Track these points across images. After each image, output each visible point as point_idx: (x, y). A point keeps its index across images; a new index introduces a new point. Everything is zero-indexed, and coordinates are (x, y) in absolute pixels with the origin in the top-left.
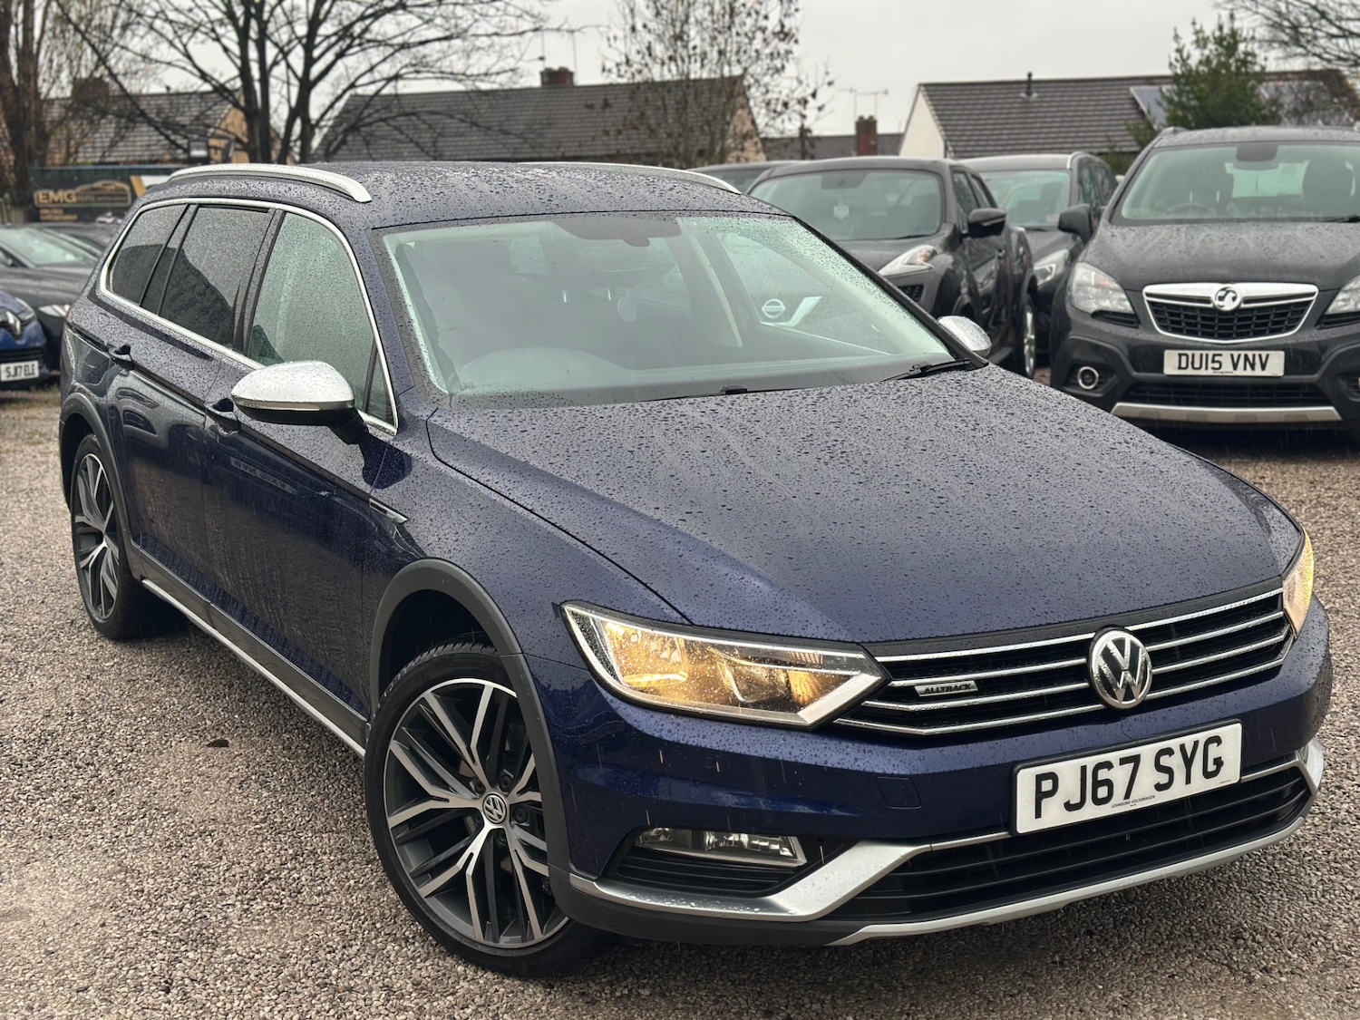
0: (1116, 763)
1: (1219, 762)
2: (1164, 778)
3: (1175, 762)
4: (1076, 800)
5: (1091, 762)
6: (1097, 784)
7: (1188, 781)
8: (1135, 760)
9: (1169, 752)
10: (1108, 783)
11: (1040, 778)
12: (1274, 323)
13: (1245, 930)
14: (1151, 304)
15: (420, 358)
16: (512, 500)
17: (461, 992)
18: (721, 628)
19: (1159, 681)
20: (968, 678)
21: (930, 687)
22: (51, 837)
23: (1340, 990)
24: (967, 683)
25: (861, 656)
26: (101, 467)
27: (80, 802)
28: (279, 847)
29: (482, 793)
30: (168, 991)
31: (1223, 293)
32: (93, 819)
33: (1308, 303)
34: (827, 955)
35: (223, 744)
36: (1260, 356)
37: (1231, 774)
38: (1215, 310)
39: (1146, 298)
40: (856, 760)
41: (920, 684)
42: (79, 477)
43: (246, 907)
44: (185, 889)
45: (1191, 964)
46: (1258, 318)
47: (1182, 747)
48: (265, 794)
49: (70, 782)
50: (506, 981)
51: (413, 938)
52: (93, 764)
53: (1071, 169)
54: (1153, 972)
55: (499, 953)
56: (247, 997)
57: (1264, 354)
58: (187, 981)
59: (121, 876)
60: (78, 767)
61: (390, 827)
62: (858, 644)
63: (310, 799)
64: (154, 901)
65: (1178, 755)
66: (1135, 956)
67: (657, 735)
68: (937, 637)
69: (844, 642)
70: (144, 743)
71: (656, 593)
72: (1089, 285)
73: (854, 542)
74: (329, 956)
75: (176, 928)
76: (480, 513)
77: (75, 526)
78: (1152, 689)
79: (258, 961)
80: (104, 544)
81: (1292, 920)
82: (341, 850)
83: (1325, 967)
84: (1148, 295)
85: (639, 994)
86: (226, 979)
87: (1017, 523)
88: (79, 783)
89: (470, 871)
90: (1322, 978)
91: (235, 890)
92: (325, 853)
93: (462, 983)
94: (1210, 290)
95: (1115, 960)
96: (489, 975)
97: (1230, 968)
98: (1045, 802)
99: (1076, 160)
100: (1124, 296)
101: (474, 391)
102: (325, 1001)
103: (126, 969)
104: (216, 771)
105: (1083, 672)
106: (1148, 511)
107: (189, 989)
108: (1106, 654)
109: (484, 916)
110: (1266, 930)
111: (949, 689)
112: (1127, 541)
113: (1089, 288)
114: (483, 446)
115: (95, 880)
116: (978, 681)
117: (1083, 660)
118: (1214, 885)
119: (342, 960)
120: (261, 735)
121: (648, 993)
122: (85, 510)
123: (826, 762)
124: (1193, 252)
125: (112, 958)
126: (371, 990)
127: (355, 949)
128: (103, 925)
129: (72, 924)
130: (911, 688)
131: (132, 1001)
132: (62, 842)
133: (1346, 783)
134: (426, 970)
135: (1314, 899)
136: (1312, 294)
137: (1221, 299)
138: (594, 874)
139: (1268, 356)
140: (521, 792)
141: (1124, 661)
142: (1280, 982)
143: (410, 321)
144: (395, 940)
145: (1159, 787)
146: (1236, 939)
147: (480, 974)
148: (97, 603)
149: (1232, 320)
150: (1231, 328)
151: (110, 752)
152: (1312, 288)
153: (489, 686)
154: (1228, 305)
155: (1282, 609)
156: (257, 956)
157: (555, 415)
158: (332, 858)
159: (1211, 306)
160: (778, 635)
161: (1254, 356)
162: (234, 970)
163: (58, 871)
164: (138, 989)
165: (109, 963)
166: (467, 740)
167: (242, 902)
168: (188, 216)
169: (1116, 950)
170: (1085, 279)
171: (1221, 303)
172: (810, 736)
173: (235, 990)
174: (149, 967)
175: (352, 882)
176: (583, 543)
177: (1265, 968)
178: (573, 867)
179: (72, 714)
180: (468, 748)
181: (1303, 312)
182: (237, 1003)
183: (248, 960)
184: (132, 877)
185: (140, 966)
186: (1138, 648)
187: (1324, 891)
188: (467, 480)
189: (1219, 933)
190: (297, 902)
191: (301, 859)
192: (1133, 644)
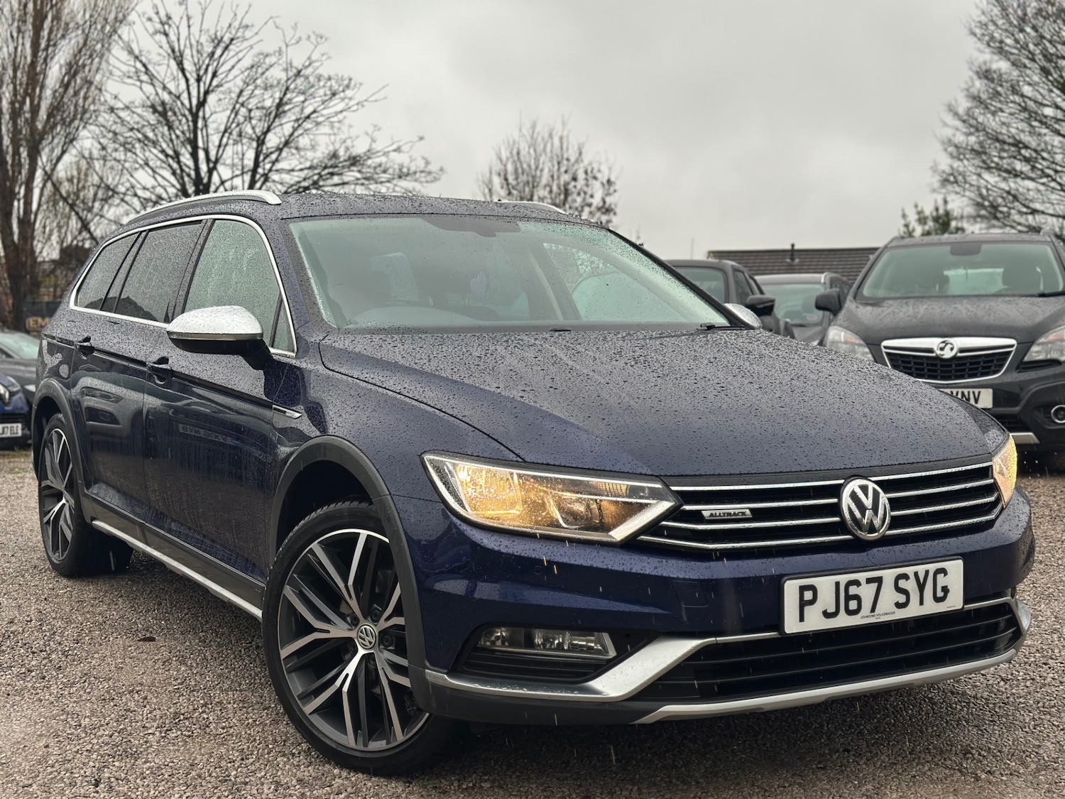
0: (863, 582)
1: (945, 590)
2: (902, 599)
3: (910, 585)
4: (832, 609)
5: (843, 579)
6: (849, 598)
7: (921, 603)
8: (879, 580)
9: (905, 577)
10: (857, 598)
11: (803, 589)
12: (984, 368)
13: (972, 748)
14: (888, 354)
15: (315, 304)
16: (385, 388)
17: (335, 786)
18: (548, 464)
19: (896, 522)
20: (745, 508)
21: (714, 512)
22: (8, 695)
23: (1050, 784)
24: (744, 511)
25: (658, 486)
26: (64, 437)
27: (33, 674)
28: (192, 699)
29: (356, 625)
30: (97, 785)
31: (944, 345)
32: (43, 684)
33: (1009, 353)
34: (634, 763)
35: (152, 639)
36: (974, 393)
37: (955, 601)
38: (938, 358)
39: (884, 350)
40: (656, 568)
41: (707, 510)
42: (46, 449)
43: (163, 735)
44: (115, 724)
45: (929, 770)
46: (971, 364)
47: (916, 574)
48: (183, 669)
49: (26, 662)
50: (373, 779)
51: (299, 753)
52: (45, 651)
53: (825, 283)
54: (899, 774)
55: (368, 756)
56: (160, 788)
57: (976, 391)
58: (113, 780)
59: (63, 717)
60: (33, 653)
61: (282, 657)
62: (656, 476)
63: (219, 671)
64: (89, 731)
65: (912, 581)
66: (884, 765)
67: (496, 548)
68: (719, 475)
69: (645, 475)
70: (87, 638)
71: (496, 440)
72: (841, 342)
73: (653, 410)
74: (229, 765)
75: (106, 748)
76: (359, 399)
77: (41, 490)
78: (890, 528)
79: (171, 767)
80: (64, 501)
81: (1011, 743)
82: (243, 701)
83: (1038, 770)
84: (886, 347)
85: (482, 787)
86: (144, 778)
87: (782, 404)
88: (34, 663)
89: (345, 688)
90: (1035, 777)
91: (155, 724)
92: (230, 703)
93: (337, 780)
94: (933, 343)
95: (868, 766)
96: (360, 775)
97: (960, 771)
98: (807, 609)
99: (828, 277)
100: (867, 350)
101: (358, 326)
102: (225, 791)
103: (64, 773)
104: (144, 656)
105: (835, 509)
106: (885, 404)
107: (113, 784)
108: (854, 496)
109: (357, 726)
110: (989, 748)
111: (729, 514)
112: (869, 420)
113: (840, 345)
114: (363, 355)
115: (42, 720)
116: (752, 510)
117: (835, 500)
118: (947, 722)
119: (239, 767)
120: (182, 633)
121: (489, 786)
122: (50, 476)
123: (631, 569)
124: (919, 316)
125: (52, 767)
126: (262, 784)
127: (251, 760)
128: (47, 747)
129: (22, 746)
130: (699, 512)
131: (67, 792)
132: (17, 698)
133: (1050, 661)
134: (308, 772)
135: (1027, 730)
136: (1012, 346)
137: (942, 349)
138: (444, 668)
139: (979, 393)
140: (388, 619)
141: (868, 502)
142: (1002, 780)
143: (308, 279)
144: (284, 756)
145: (899, 605)
146: (965, 754)
147: (352, 774)
148: (55, 548)
149: (951, 366)
150: (950, 371)
151: (60, 644)
152: (1012, 342)
153: (364, 533)
154: (948, 354)
155: (992, 478)
156: (171, 764)
157: (420, 338)
158: (235, 706)
159: (934, 355)
160: (593, 469)
161: (969, 392)
162: (152, 773)
163: (12, 715)
164: (72, 784)
165: (49, 769)
166: (345, 580)
167: (161, 732)
168: (140, 240)
169: (868, 760)
170: (837, 338)
171: (942, 353)
172: (618, 550)
173: (152, 785)
174: (82, 772)
175: (250, 721)
176: (440, 410)
177: (989, 772)
178: (428, 664)
179: (31, 621)
180: (346, 585)
181: (1006, 359)
182: (152, 792)
183: (163, 767)
184: (72, 718)
185: (74, 771)
186: (878, 493)
187: (1035, 725)
188: (350, 378)
189: (951, 750)
190: (205, 733)
191: (210, 706)
192: (874, 490)
